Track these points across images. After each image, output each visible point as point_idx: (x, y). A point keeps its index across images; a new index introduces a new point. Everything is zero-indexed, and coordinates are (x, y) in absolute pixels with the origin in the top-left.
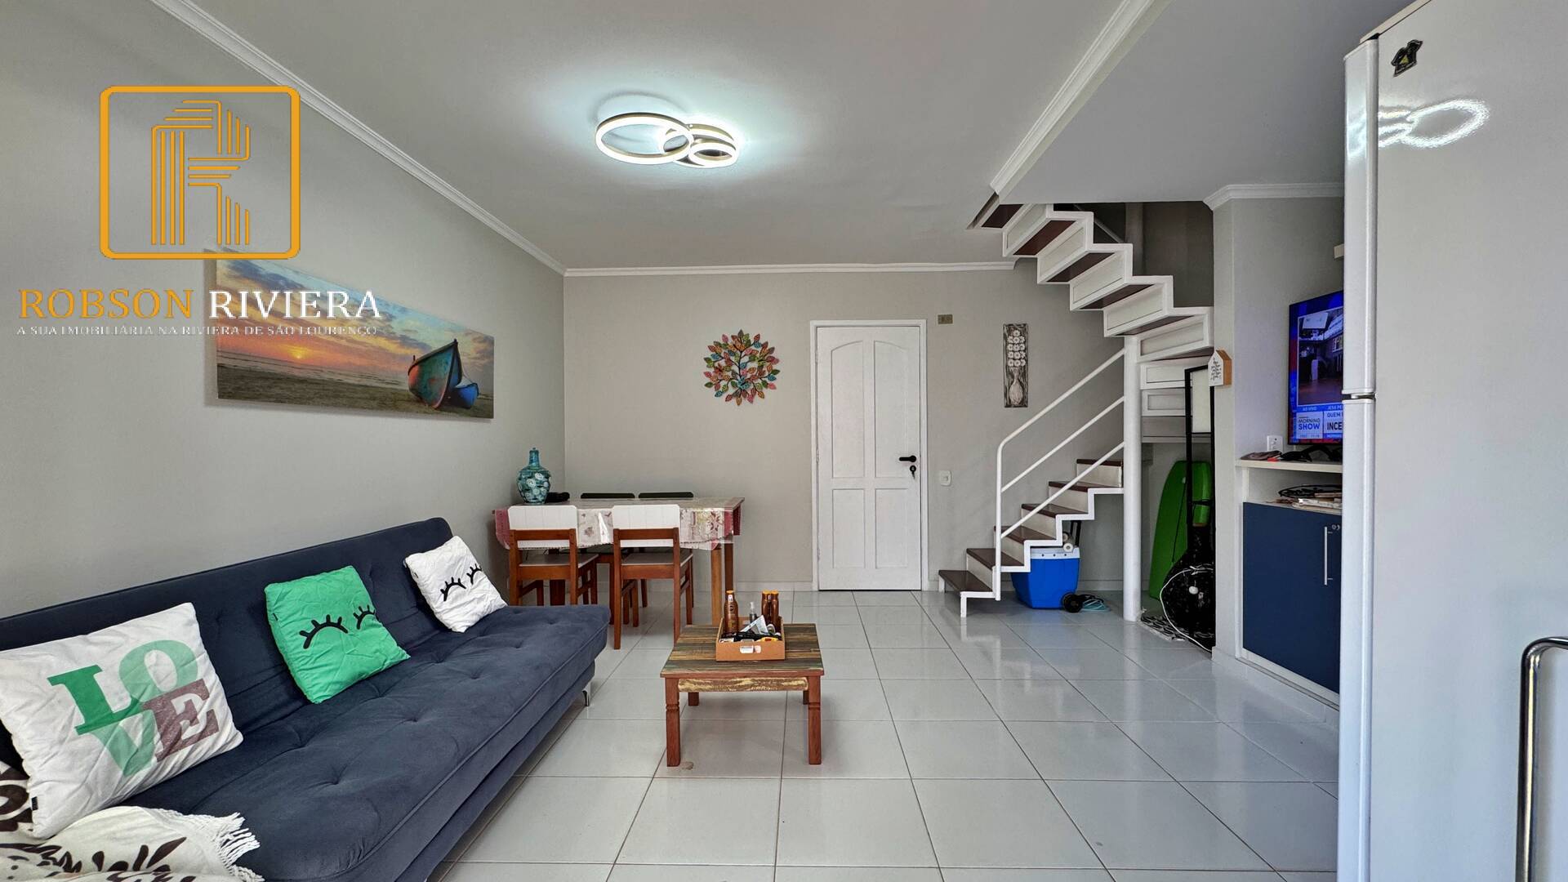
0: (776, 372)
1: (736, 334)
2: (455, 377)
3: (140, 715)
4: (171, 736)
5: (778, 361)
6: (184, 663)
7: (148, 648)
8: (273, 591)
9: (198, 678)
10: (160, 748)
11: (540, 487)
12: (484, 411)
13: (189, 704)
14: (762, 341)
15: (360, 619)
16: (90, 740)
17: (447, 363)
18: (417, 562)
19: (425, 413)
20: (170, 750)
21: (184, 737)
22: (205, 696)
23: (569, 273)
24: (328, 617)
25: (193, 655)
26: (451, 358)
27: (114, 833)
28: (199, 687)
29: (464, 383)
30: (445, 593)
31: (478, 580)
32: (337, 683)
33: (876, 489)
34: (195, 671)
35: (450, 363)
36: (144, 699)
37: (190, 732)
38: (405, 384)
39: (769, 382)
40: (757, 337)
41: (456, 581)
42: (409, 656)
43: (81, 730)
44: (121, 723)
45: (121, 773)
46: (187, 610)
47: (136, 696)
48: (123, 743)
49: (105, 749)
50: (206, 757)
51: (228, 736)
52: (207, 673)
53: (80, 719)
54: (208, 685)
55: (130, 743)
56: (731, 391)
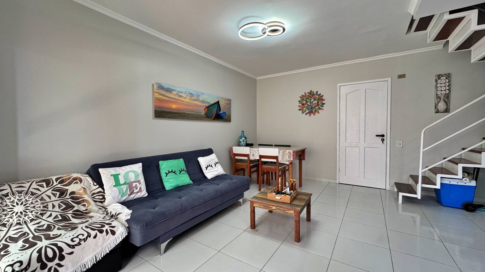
0: (324, 104)
1: (309, 92)
2: (218, 111)
3: (126, 185)
4: (131, 191)
5: (324, 100)
6: (137, 175)
7: (130, 171)
8: (161, 162)
9: (139, 180)
10: (129, 193)
11: (243, 141)
12: (228, 120)
13: (136, 185)
14: (319, 93)
15: (181, 172)
16: (115, 189)
17: (216, 107)
18: (200, 159)
19: (209, 120)
20: (131, 194)
21: (134, 192)
22: (140, 184)
23: (258, 78)
24: (172, 170)
25: (139, 174)
26: (217, 106)
27: (114, 208)
28: (139, 182)
29: (221, 112)
30: (207, 168)
31: (218, 166)
32: (172, 186)
33: (365, 147)
34: (139, 179)
35: (217, 107)
36: (127, 182)
37: (136, 191)
38: (203, 113)
39: (321, 108)
40: (317, 92)
41: (210, 165)
42: (193, 183)
43: (114, 186)
44: (122, 186)
45: (120, 196)
46: (140, 164)
47: (126, 181)
48: (121, 190)
49: (118, 191)
50: (138, 197)
51: (144, 193)
52: (141, 179)
53: (114, 184)
54: (141, 181)
55: (123, 191)
56: (307, 111)
